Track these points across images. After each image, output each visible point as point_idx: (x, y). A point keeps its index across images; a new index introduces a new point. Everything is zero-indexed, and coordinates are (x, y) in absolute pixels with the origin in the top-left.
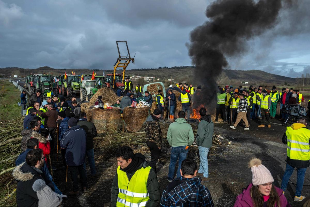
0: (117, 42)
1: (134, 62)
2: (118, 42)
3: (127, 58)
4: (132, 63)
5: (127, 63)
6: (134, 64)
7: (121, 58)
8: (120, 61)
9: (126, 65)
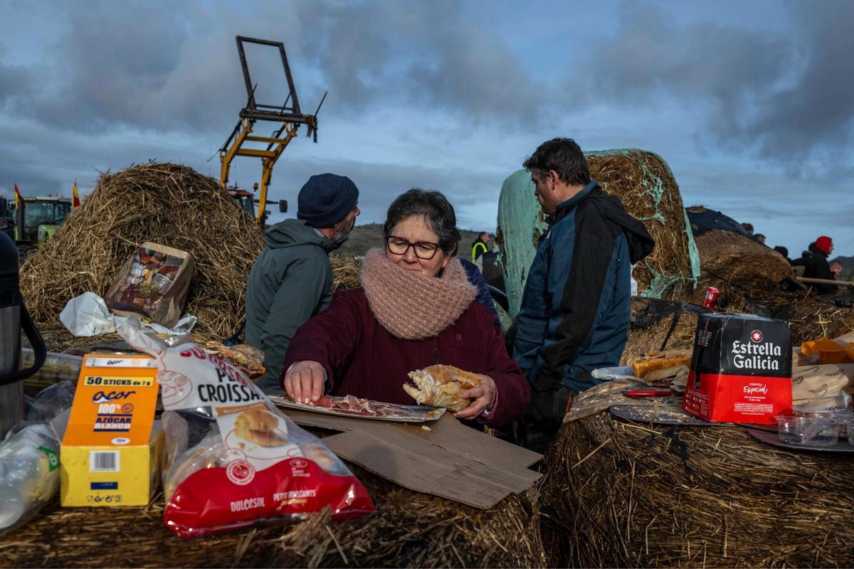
0: (240, 40)
1: (315, 135)
2: (244, 43)
3: (285, 111)
4: (309, 135)
5: (284, 135)
6: (315, 140)
7: (258, 108)
8: (252, 122)
9: (276, 146)
